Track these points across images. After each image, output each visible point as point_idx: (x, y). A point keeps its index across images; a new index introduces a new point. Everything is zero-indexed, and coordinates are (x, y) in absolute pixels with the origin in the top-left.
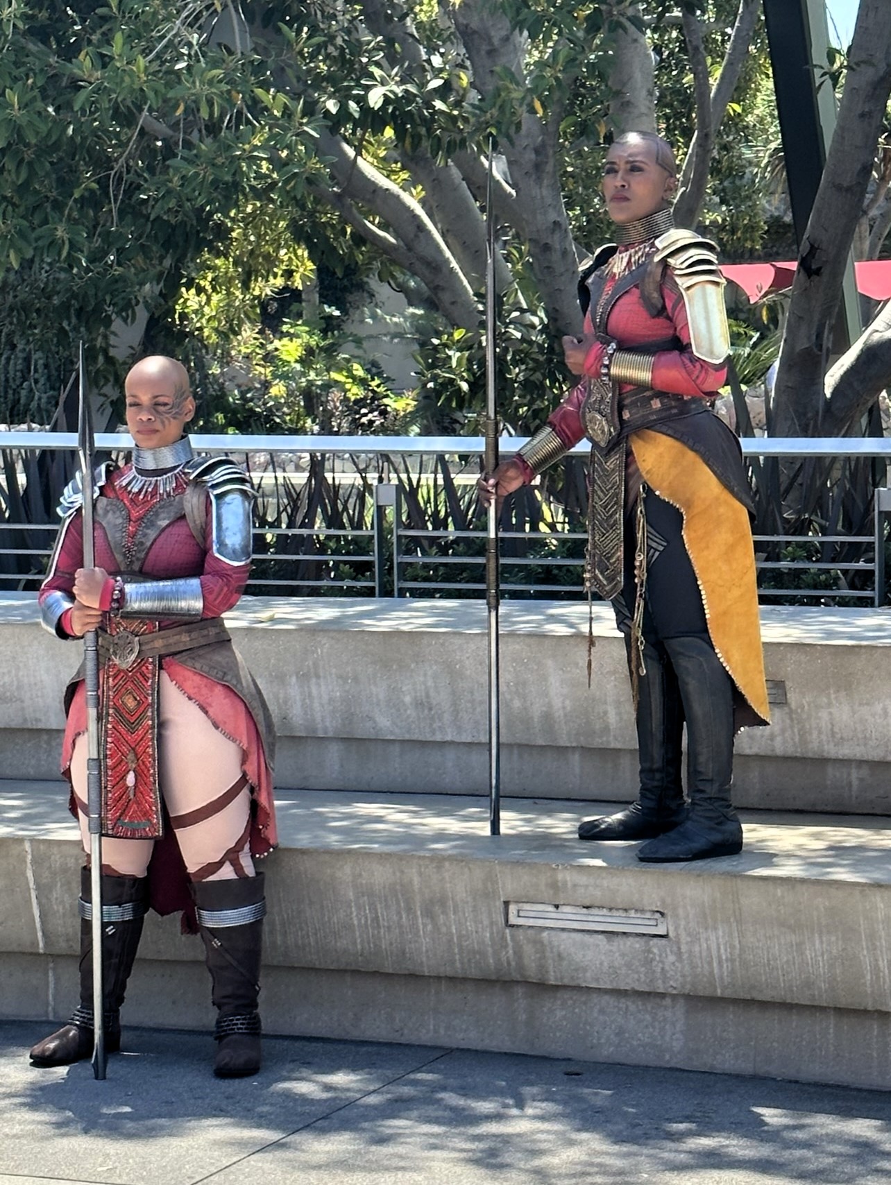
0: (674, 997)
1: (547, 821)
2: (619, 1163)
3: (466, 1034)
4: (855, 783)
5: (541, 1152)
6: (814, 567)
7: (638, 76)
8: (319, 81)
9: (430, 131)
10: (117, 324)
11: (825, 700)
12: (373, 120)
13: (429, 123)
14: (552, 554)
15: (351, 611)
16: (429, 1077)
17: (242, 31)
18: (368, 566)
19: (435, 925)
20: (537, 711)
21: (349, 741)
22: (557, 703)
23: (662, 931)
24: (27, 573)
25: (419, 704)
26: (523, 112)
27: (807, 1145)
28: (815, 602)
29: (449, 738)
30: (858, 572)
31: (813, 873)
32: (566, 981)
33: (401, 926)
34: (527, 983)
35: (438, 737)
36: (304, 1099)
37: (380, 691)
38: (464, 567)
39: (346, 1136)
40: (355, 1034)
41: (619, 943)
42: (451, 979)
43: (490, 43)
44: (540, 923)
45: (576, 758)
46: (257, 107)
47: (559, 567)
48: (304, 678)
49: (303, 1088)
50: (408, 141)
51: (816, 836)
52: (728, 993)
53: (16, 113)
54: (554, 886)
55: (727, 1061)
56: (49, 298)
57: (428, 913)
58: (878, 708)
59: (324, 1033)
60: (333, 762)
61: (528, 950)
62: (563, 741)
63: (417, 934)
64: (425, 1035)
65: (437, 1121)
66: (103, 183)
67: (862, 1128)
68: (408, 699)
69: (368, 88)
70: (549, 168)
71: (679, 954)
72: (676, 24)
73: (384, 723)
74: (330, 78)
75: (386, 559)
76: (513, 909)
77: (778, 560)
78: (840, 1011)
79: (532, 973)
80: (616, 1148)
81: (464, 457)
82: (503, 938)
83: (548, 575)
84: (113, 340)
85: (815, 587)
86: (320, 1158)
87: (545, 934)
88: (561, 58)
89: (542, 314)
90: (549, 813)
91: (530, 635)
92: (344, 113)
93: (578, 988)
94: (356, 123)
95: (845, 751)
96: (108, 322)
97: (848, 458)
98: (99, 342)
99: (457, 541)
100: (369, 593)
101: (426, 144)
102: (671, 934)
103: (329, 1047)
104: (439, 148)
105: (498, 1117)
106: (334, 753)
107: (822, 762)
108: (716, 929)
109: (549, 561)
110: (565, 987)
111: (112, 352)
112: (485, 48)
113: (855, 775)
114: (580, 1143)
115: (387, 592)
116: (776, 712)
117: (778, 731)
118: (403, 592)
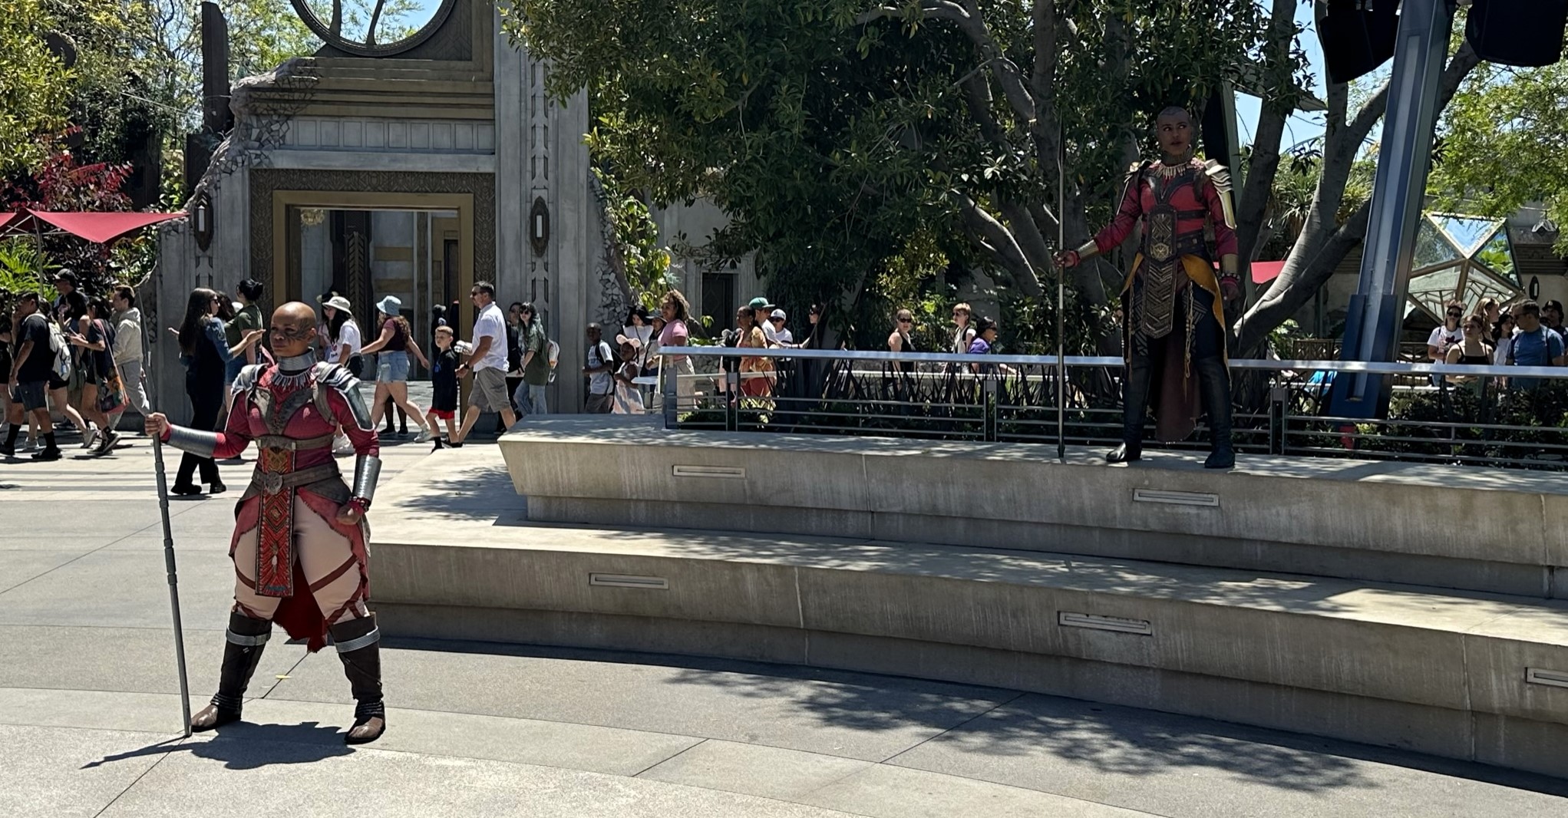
0: (1154, 670)
3: (1034, 685)
4: (1259, 552)
5: (1098, 751)
8: (957, 166)
9: (1017, 191)
10: (845, 293)
11: (1242, 506)
12: (986, 185)
13: (1015, 187)
14: (1082, 420)
17: (918, 139)
18: (980, 424)
19: (1018, 623)
20: (1075, 506)
21: (969, 519)
22: (1087, 502)
23: (1148, 632)
24: (795, 423)
25: (1009, 500)
29: (1025, 519)
32: (1093, 658)
33: (999, 622)
34: (1070, 657)
35: (1019, 519)
37: (987, 492)
41: (1123, 637)
42: (1027, 653)
43: (1050, 144)
44: (1078, 624)
45: (1097, 534)
47: (1087, 427)
48: (946, 483)
50: (1003, 196)
52: (1186, 669)
53: (798, 182)
54: (1087, 604)
55: (1186, 706)
56: (810, 279)
57: (1014, 616)
58: (1274, 511)
61: (1071, 639)
62: (1090, 523)
63: (1008, 627)
64: (1012, 685)
66: (842, 219)
68: (1003, 497)
69: (984, 168)
71: (1158, 646)
73: (989, 510)
74: (963, 163)
75: (990, 421)
76: (1062, 615)
78: (1253, 683)
79: (1073, 651)
80: (1138, 751)
81: (1034, 366)
82: (1057, 632)
84: (843, 301)
87: (1080, 630)
92: (971, 181)
93: (1099, 662)
94: (977, 187)
95: (1254, 535)
96: (841, 291)
97: (1249, 370)
98: (836, 303)
99: (1028, 411)
100: (980, 439)
101: (1013, 198)
102: (1154, 634)
104: (1020, 201)
106: (961, 526)
107: (1240, 539)
108: (1179, 633)
109: (1081, 424)
110: (1092, 660)
111: (843, 308)
112: (1047, 147)
113: (1259, 549)
115: (990, 439)
116: (1214, 511)
117: (1214, 521)
118: (999, 439)
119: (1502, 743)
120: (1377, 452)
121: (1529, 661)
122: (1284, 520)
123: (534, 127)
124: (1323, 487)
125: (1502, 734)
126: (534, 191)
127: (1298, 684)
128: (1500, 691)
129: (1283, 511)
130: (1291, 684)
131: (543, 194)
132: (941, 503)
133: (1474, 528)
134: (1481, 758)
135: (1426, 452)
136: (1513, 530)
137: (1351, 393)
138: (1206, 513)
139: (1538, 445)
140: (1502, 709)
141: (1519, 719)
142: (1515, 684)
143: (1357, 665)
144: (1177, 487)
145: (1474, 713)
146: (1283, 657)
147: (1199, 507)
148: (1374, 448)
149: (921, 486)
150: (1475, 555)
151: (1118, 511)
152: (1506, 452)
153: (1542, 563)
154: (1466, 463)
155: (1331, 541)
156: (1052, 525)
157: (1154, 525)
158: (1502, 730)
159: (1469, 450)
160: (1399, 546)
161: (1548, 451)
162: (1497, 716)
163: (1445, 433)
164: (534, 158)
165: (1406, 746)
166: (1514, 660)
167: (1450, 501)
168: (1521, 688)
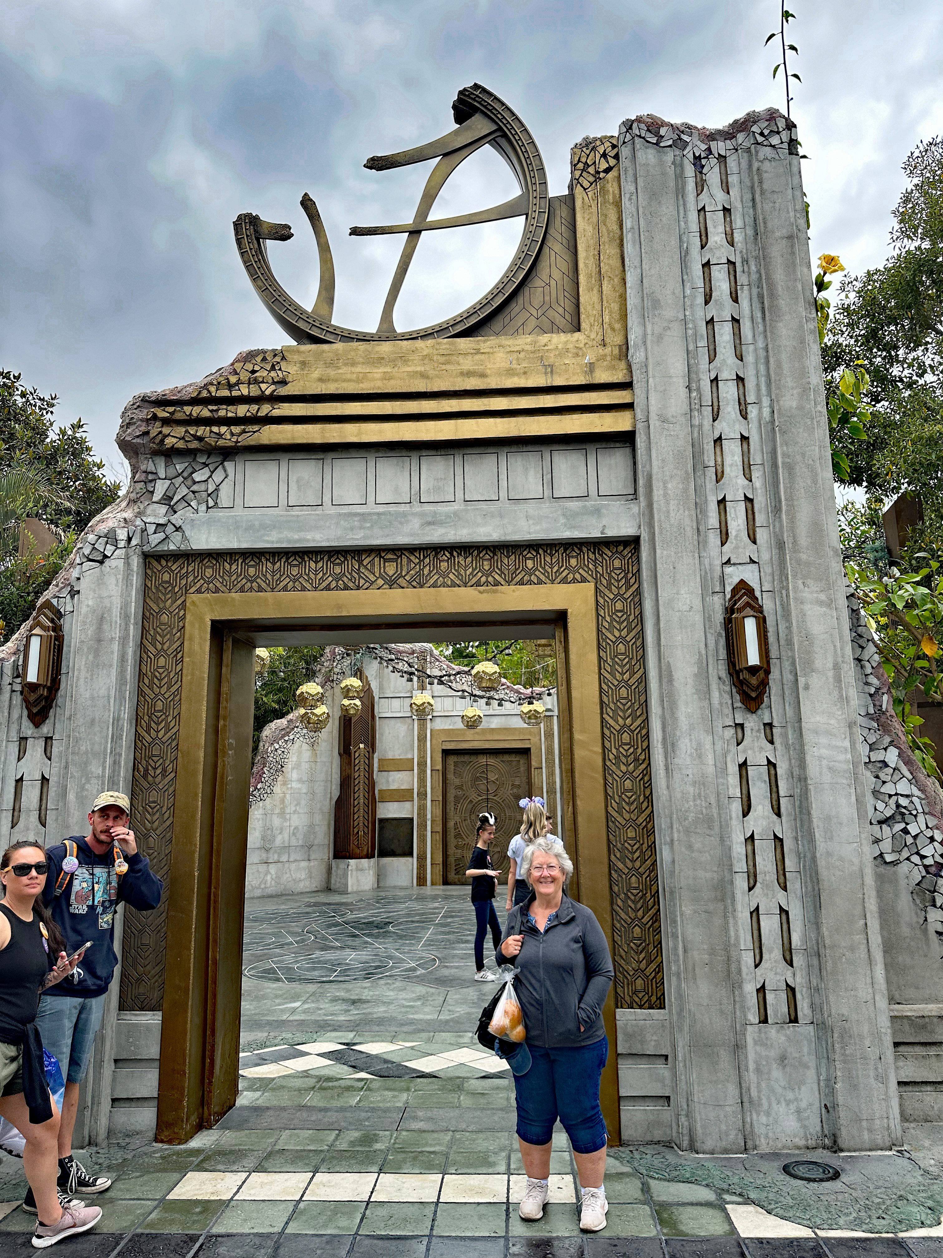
123: (718, 441)
126: (728, 570)
131: (750, 575)
164: (722, 502)
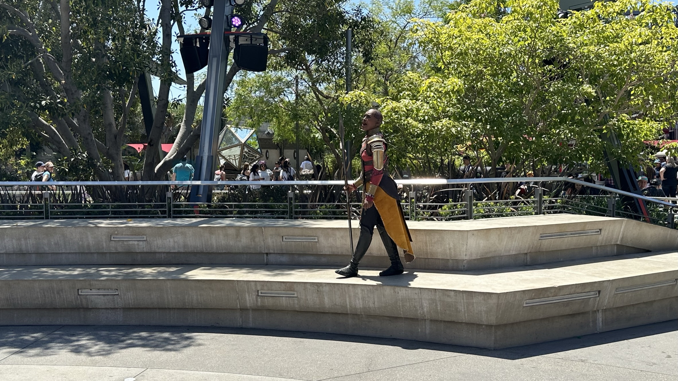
0: (120, 309)
1: (88, 270)
2: (108, 348)
3: (68, 321)
4: (163, 257)
6: (153, 210)
7: (109, 101)
8: (29, 99)
11: (156, 239)
12: (43, 108)
13: (57, 110)
14: (89, 208)
15: (38, 223)
16: (59, 332)
18: (43, 212)
19: (60, 296)
20: (86, 245)
21: (37, 254)
22: (91, 242)
23: (117, 293)
25: (55, 244)
26: (81, 107)
27: (153, 340)
28: (153, 217)
29: (63, 252)
30: (163, 211)
31: (155, 278)
32: (94, 307)
33: (51, 297)
34: (84, 308)
35: (61, 252)
36: (27, 340)
37: (45, 241)
38: (67, 212)
39: (38, 348)
40: (40, 323)
41: (107, 297)
42: (65, 309)
43: (72, 92)
44: (87, 294)
45: (96, 255)
46: (13, 105)
47: (91, 211)
48: (26, 239)
49: (26, 338)
50: (52, 114)
51: (154, 270)
52: (133, 307)
54: (90, 285)
55: (133, 322)
57: (58, 293)
58: (168, 240)
59: (32, 324)
60: (33, 259)
61: (84, 300)
62: (93, 251)
63: (55, 299)
64: (58, 323)
65: (61, 343)
67: (166, 335)
68: (53, 243)
69: (41, 101)
70: (87, 120)
71: (121, 299)
72: (118, 90)
73: (47, 249)
74: (32, 99)
75: (47, 211)
76: (80, 291)
77: (144, 208)
78: (159, 309)
79: (85, 306)
81: (67, 186)
82: (77, 298)
83: (88, 213)
85: (153, 214)
86: (31, 354)
87: (88, 296)
88: (91, 95)
89: (86, 153)
90: (90, 268)
91: (84, 227)
92: (35, 107)
93: (96, 308)
94: (38, 109)
95: (160, 250)
97: (160, 186)
99: (65, 206)
100: (43, 218)
101: (56, 114)
102: (120, 294)
103: (33, 327)
104: (59, 115)
105: (78, 341)
106: (34, 257)
107: (155, 253)
108: (130, 292)
109: (89, 210)
110: (93, 308)
113: (163, 255)
114: (99, 345)
115: (47, 218)
116: (144, 242)
117: (144, 246)
118: (51, 218)
119: (251, 319)
120: (207, 215)
121: (259, 288)
122: (172, 244)
124: (186, 230)
125: (251, 316)
127: (178, 307)
128: (250, 300)
129: (172, 240)
130: (175, 307)
132: (24, 247)
133: (240, 241)
134: (244, 326)
135: (224, 214)
136: (254, 241)
137: (197, 193)
138: (141, 243)
139: (262, 209)
140: (250, 307)
141: (257, 310)
142: (255, 297)
143: (199, 297)
144: (129, 234)
145: (241, 309)
146: (171, 297)
147: (138, 241)
148: (206, 214)
149: (14, 241)
150: (241, 251)
151: (104, 245)
152: (251, 213)
153: (264, 252)
154: (237, 217)
155: (190, 250)
156: (76, 253)
157: (120, 250)
158: (251, 315)
159: (239, 213)
160: (214, 250)
161: (266, 212)
162: (249, 309)
163: (230, 206)
165: (217, 325)
166: (254, 288)
167: (231, 231)
168: (256, 298)
